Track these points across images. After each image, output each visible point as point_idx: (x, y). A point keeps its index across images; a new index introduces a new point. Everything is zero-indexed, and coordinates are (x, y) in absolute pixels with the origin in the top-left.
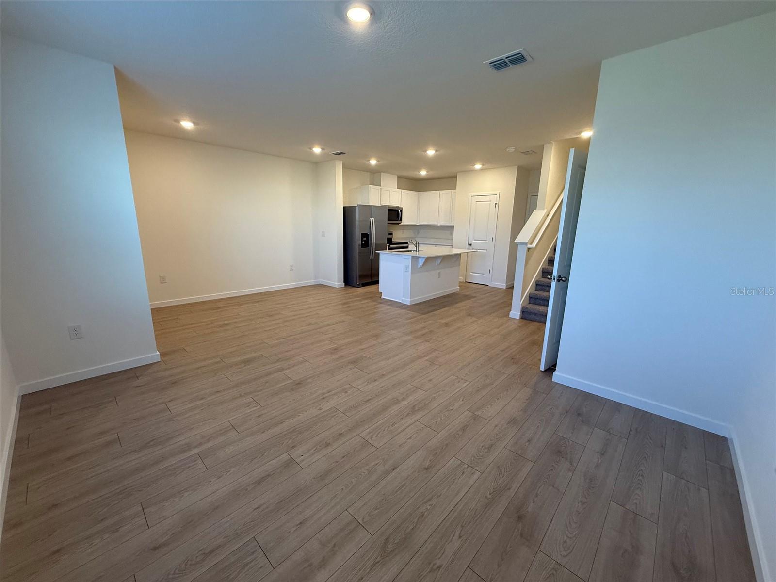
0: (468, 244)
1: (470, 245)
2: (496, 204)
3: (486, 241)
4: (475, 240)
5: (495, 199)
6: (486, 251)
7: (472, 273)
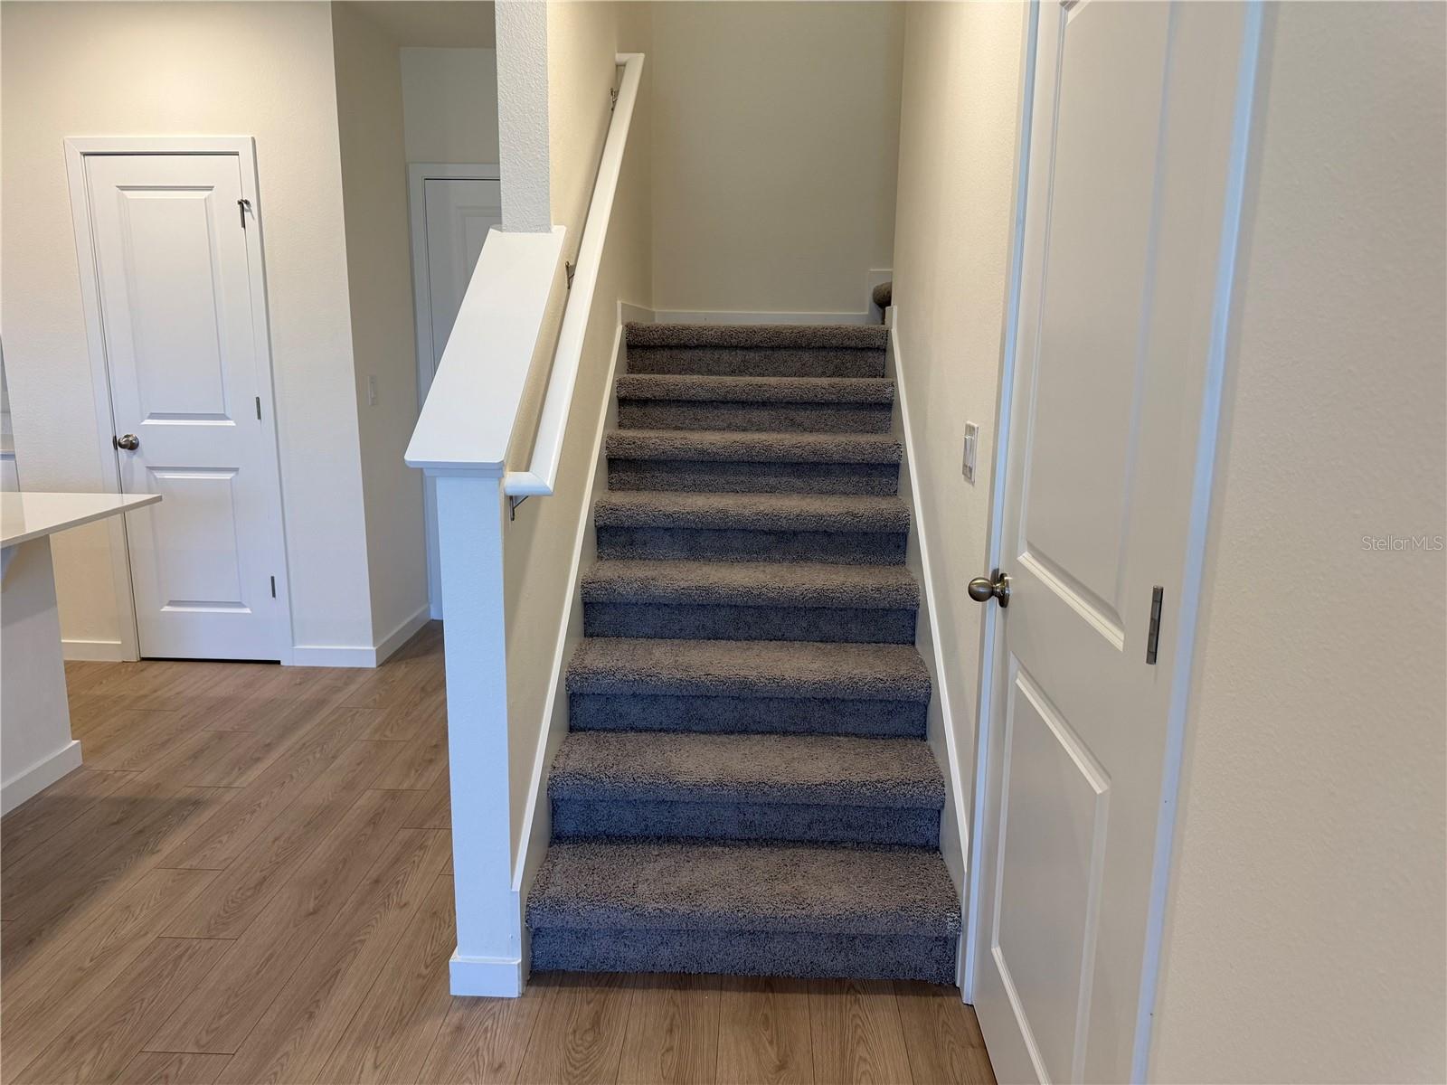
0: (117, 444)
1: (132, 446)
2: (243, 204)
3: (223, 417)
4: (153, 416)
5: (231, 179)
6: (228, 476)
7: (172, 603)
